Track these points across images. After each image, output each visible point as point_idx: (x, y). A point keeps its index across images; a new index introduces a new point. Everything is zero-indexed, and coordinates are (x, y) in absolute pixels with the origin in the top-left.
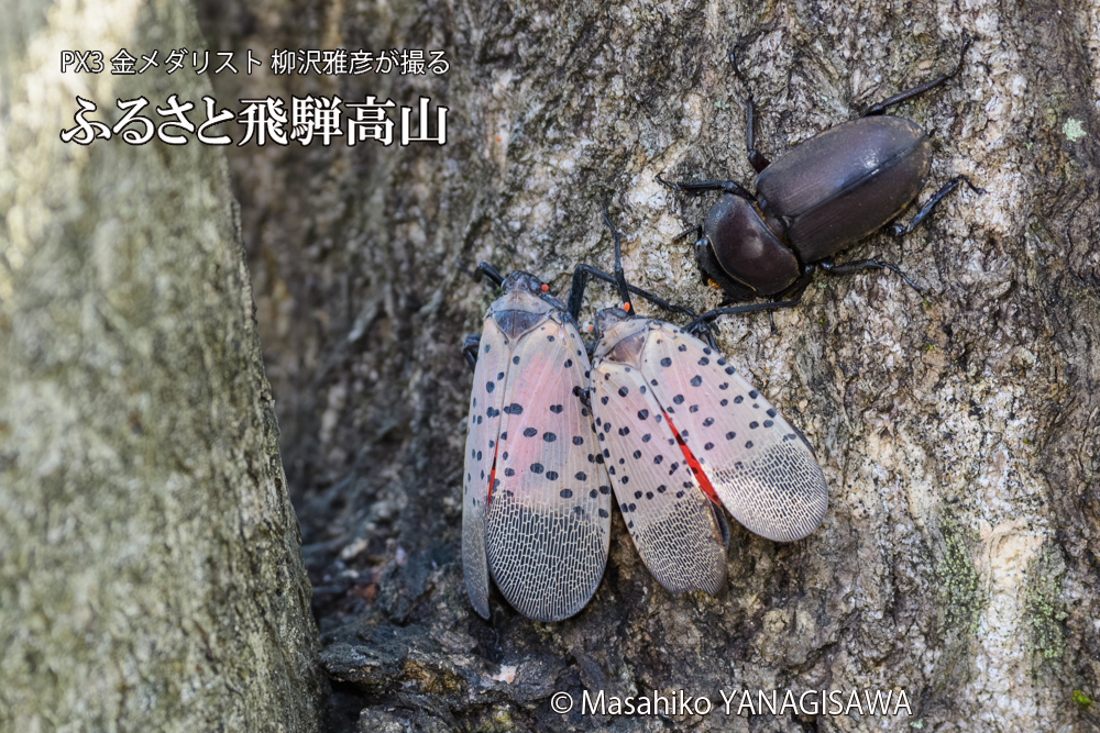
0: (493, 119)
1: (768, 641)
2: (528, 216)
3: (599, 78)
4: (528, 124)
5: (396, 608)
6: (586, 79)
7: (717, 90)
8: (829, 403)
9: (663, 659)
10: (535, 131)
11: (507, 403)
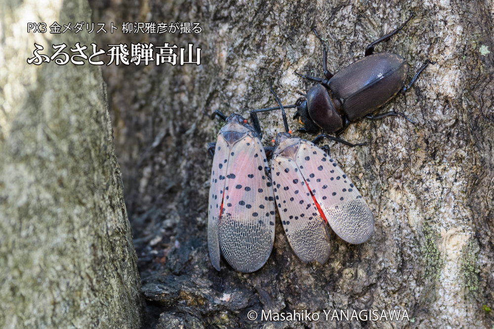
0: (219, 46)
1: (344, 282)
2: (235, 90)
3: (268, 27)
4: (236, 48)
5: (176, 268)
6: (262, 27)
7: (322, 33)
8: (373, 175)
9: (297, 291)
10: (238, 51)
11: (229, 173)
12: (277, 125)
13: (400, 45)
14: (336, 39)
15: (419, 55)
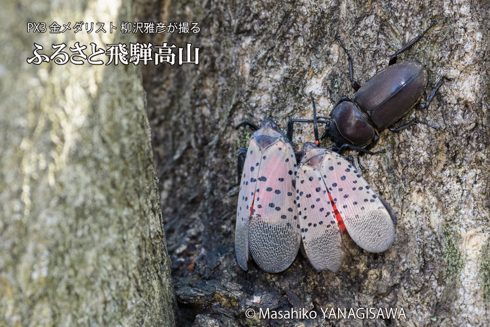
0: (242, 59)
1: (369, 284)
2: (259, 100)
3: (292, 38)
4: (259, 60)
5: (205, 273)
6: (286, 39)
7: (345, 42)
8: (395, 178)
9: (324, 292)
10: (261, 63)
11: (260, 176)
12: (301, 133)
13: (422, 52)
14: (360, 48)
15: (441, 61)
